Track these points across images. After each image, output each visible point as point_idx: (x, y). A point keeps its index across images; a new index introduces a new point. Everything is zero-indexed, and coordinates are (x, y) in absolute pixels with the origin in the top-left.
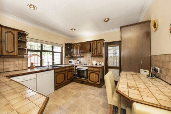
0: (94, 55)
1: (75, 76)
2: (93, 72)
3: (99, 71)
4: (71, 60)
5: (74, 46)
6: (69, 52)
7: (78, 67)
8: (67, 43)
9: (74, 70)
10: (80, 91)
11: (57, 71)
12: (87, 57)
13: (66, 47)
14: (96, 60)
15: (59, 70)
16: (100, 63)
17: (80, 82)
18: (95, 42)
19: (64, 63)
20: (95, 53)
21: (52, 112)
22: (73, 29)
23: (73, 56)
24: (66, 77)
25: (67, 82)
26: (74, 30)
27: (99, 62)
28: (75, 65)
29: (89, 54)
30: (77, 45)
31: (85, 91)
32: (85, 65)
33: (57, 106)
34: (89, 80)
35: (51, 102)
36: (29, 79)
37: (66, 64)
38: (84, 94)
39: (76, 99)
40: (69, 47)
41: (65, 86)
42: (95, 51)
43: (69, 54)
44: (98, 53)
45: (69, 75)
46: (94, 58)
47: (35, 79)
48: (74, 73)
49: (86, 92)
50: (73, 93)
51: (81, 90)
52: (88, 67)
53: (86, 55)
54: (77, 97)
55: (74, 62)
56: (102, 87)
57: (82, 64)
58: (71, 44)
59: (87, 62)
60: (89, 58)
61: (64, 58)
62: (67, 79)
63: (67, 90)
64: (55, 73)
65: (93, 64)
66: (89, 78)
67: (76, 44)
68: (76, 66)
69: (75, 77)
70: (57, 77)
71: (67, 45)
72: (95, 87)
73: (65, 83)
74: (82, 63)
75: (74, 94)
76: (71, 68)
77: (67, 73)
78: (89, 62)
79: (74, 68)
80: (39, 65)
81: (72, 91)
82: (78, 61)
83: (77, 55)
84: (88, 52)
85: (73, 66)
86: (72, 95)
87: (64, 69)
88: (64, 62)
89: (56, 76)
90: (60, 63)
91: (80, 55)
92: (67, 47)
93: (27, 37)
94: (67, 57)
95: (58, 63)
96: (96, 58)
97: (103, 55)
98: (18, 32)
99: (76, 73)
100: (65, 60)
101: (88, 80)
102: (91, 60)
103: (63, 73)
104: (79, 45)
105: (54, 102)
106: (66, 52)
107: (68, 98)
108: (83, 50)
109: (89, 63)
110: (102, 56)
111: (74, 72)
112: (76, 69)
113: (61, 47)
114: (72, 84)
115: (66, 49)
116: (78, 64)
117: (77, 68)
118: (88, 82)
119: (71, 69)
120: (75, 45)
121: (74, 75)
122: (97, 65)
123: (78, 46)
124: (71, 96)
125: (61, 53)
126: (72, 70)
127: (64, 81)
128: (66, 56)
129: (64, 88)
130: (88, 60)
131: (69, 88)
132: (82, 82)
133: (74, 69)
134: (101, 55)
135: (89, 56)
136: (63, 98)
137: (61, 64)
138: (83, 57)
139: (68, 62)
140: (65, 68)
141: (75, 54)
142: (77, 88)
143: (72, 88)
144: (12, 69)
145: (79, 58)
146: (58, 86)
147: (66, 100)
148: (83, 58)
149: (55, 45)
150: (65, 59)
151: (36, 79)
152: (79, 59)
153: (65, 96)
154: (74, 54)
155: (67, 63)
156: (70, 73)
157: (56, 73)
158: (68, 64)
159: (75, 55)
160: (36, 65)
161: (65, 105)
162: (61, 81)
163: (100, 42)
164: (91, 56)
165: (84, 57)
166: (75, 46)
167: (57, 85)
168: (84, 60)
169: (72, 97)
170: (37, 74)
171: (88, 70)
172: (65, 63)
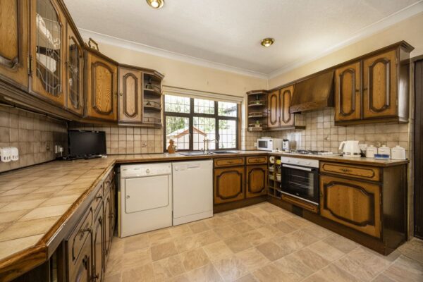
0: (350, 118)
1: (273, 186)
2: (345, 181)
3: (376, 178)
4: (264, 139)
5: (274, 99)
6: (258, 114)
7: (284, 160)
8: (253, 91)
9: (272, 169)
10: (283, 238)
11: (220, 163)
12: (320, 126)
13: (249, 104)
14: (362, 139)
15: (225, 163)
16: (384, 150)
17: (290, 207)
18: (357, 66)
19: (243, 148)
20: (353, 111)
21: (189, 273)
22: (265, 40)
23: (270, 125)
24: (245, 184)
25: (249, 199)
26: (271, 41)
27: (377, 144)
28: (274, 152)
29: (326, 119)
30: (283, 91)
31: (306, 244)
32: (310, 155)
33: (206, 261)
34: (326, 207)
35: (196, 242)
36: (156, 174)
37: (248, 148)
38: (300, 253)
39: (266, 262)
40: (259, 102)
41: (243, 210)
42: (353, 103)
43: (258, 122)
44: (371, 107)
45: (256, 181)
46: (351, 129)
47: (168, 175)
48: (272, 177)
49: (308, 247)
50: (259, 236)
51: (289, 235)
52: (321, 160)
53: (314, 121)
54: (268, 255)
55: (271, 145)
56: (395, 252)
57: (299, 151)
58: (264, 91)
59: (320, 144)
60: (327, 132)
61: (243, 134)
62: (250, 190)
63: (245, 221)
64: (214, 168)
65: (345, 150)
66: (322, 202)
67: (279, 89)
68: (278, 157)
69: (273, 190)
70: (221, 180)
71: (252, 96)
72: (353, 243)
73: (241, 200)
74: (300, 149)
75: (262, 241)
76: (262, 160)
77: (250, 172)
78: (327, 144)
79: (272, 162)
80: (187, 147)
81: (260, 230)
82: (285, 140)
83: (283, 124)
84: (323, 109)
85: (268, 155)
86: (255, 244)
87: (240, 162)
88: (243, 143)
89: (218, 177)
90: (234, 146)
91: (291, 123)
92: (253, 103)
93: (162, 84)
94: (251, 129)
95: (230, 147)
96: (360, 130)
97: (401, 114)
98: (143, 72)
99: (276, 178)
100: (248, 138)
101: (319, 207)
102: (334, 138)
103: (238, 173)
104: (289, 91)
105: (203, 244)
106: (249, 115)
107: (242, 250)
108: (301, 105)
109: (325, 149)
110: (397, 117)
111: (271, 173)
112: (276, 166)
113: (238, 105)
114: (264, 209)
115: (250, 109)
116: (284, 150)
117: (279, 162)
118: (319, 213)
119: (261, 163)
120: (277, 93)
121: (272, 182)
122: (363, 155)
123: (287, 96)
124: (251, 244)
125: (238, 120)
126: (265, 168)
127: (239, 193)
128: (249, 126)
129: (239, 213)
130: (321, 137)
131: (253, 217)
132: (297, 211)
133: (271, 165)
134: (386, 112)
135: (327, 125)
136: (229, 243)
137: (238, 147)
138: (304, 128)
139: (256, 144)
140: (244, 159)
141: (276, 121)
142: (276, 226)
143: (259, 221)
144: (137, 151)
145: (291, 131)
146: (222, 204)
147: (235, 251)
148: (303, 132)
149: (222, 100)
150: (246, 136)
151: (170, 176)
152: (289, 137)
153: (236, 239)
154: (273, 119)
155: (252, 148)
156: (260, 173)
157: (217, 168)
158: (257, 150)
159: (277, 125)
160: (181, 147)
161: (227, 269)
162: (231, 193)
163: (382, 60)
164: (333, 124)
165: (308, 128)
166: (276, 96)
167: (219, 201)
168: (308, 138)
169: (254, 250)
170: (174, 164)
171: (322, 170)
172: (246, 146)
